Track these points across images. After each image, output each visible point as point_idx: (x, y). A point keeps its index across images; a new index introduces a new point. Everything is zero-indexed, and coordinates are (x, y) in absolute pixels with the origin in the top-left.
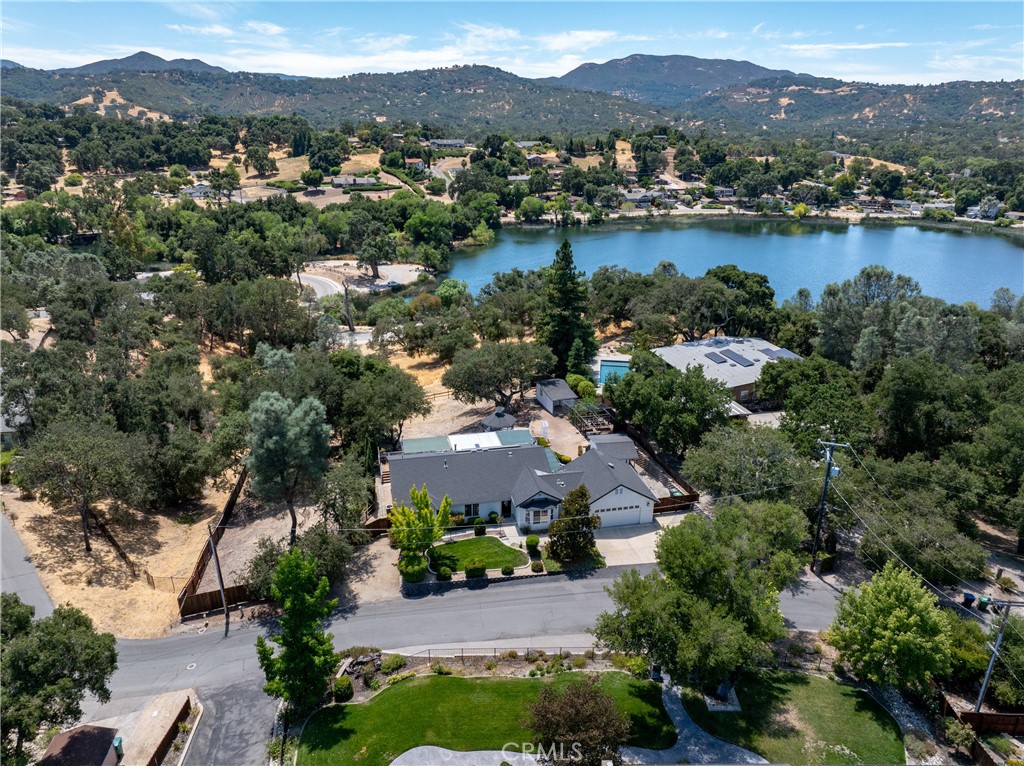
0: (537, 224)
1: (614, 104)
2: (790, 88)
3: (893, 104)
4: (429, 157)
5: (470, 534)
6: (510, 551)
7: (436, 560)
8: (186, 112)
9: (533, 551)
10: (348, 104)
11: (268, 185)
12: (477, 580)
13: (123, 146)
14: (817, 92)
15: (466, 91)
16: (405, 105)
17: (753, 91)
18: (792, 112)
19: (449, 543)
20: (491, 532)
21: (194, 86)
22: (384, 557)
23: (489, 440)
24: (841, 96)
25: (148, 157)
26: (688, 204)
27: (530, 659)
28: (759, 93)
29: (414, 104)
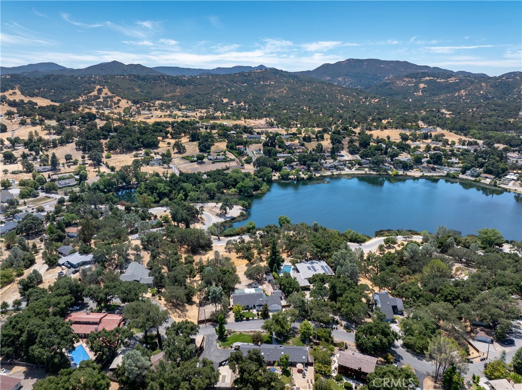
0: (287, 180)
1: (336, 90)
2: (425, 78)
3: (476, 88)
4: (246, 144)
5: (247, 311)
6: (254, 314)
7: (241, 316)
8: (138, 100)
9: (258, 315)
10: (210, 90)
11: (182, 158)
12: (248, 319)
13: (126, 141)
14: (439, 80)
15: (266, 83)
16: (237, 91)
17: (407, 79)
18: (425, 91)
19: (244, 312)
20: (251, 310)
21: (140, 82)
22: (232, 315)
23: (252, 291)
24: (450, 83)
25: (135, 145)
26: (350, 168)
27: (254, 332)
28: (410, 81)
29: (241, 91)
